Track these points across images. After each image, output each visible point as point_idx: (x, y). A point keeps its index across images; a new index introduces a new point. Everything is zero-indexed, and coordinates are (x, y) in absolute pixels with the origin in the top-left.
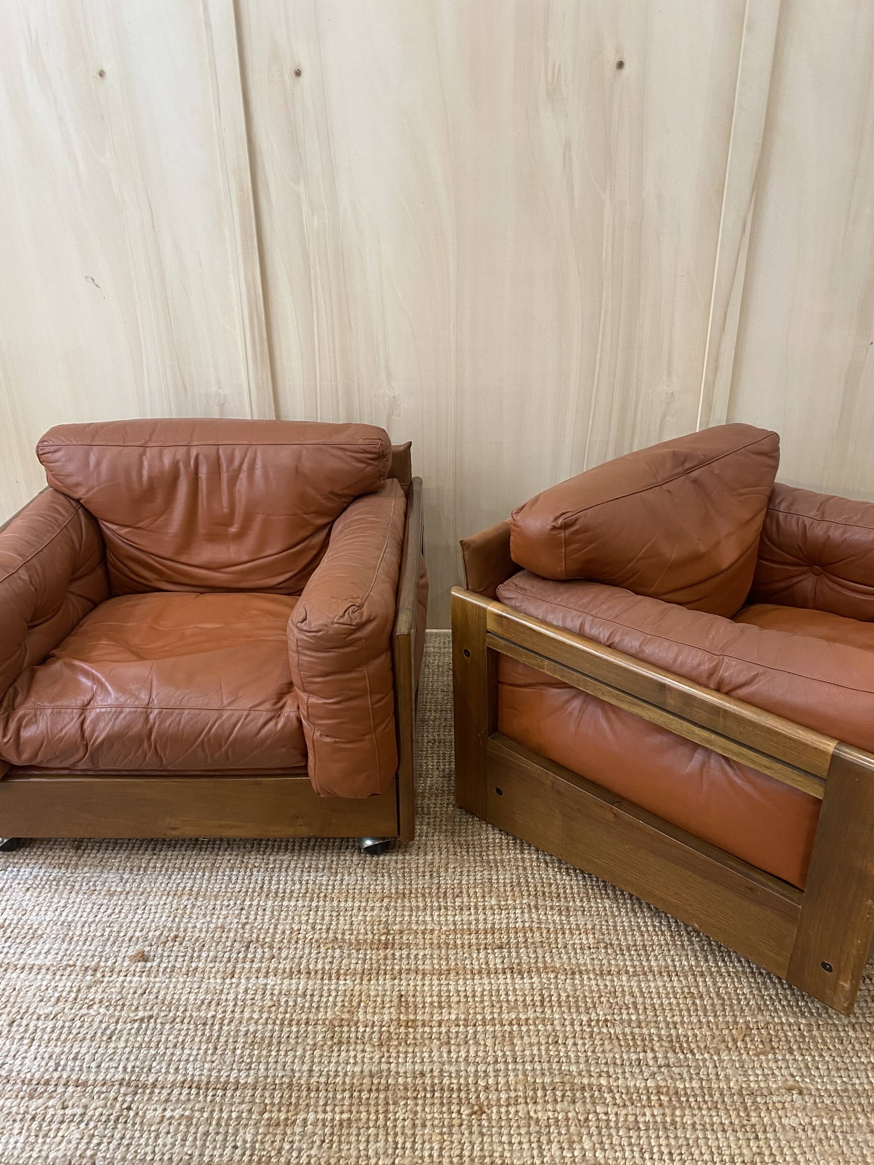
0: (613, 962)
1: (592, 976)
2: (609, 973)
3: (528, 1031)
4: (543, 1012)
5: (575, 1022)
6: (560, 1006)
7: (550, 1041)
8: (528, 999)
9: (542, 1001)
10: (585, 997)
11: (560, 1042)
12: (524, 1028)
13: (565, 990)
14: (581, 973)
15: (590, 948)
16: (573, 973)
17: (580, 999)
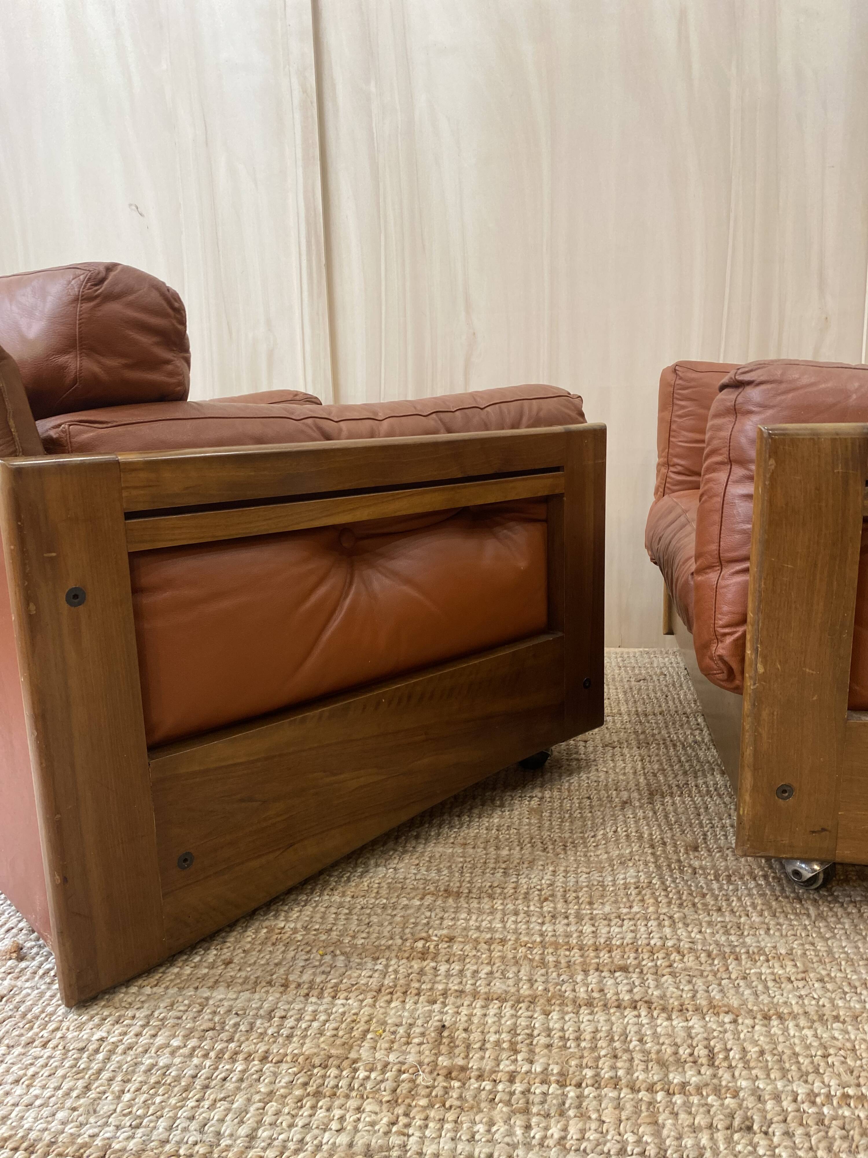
0: (840, 1003)
1: (803, 1022)
2: (837, 1018)
3: (687, 1106)
4: (715, 1076)
5: (783, 1097)
6: (747, 1067)
7: (736, 1123)
8: (684, 1052)
9: (712, 1057)
10: (796, 1055)
11: (756, 1127)
12: (678, 1099)
13: (755, 1043)
14: (781, 1017)
15: (789, 979)
16: (767, 1018)
17: (785, 1057)
